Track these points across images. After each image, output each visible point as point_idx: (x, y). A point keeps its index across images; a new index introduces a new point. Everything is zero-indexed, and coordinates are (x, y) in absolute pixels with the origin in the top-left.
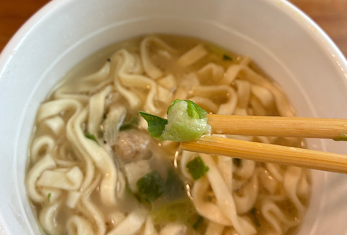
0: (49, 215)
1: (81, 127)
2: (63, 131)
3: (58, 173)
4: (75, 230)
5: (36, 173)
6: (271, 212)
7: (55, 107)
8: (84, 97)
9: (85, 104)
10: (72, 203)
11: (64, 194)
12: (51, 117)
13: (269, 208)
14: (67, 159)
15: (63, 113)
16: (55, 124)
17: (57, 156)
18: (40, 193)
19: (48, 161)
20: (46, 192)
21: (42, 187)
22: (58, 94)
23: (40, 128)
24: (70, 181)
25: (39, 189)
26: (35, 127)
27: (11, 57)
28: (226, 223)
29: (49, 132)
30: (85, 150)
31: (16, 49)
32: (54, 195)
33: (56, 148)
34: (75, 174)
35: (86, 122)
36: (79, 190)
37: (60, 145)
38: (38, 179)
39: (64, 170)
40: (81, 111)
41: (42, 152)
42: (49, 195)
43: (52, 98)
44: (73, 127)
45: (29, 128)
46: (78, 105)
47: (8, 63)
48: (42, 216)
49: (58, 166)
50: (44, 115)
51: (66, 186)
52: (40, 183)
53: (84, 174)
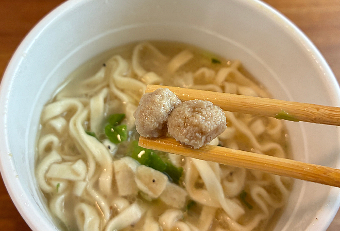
0: (58, 203)
1: (83, 125)
2: (66, 129)
3: (64, 166)
4: (83, 215)
5: (44, 166)
6: (260, 195)
7: (58, 108)
8: (84, 99)
9: (86, 105)
10: (79, 191)
11: (71, 184)
12: (55, 118)
13: (257, 191)
14: (70, 155)
15: (65, 114)
16: (59, 124)
17: (61, 150)
18: (49, 184)
19: (55, 156)
20: (55, 183)
21: (51, 179)
23: (46, 128)
24: (76, 173)
25: (48, 181)
26: (41, 126)
27: (22, 58)
29: (53, 131)
30: (86, 146)
31: (26, 51)
32: (62, 185)
33: (60, 145)
34: (79, 166)
35: (88, 119)
36: (84, 180)
37: (63, 143)
38: (47, 171)
39: (70, 163)
40: (82, 111)
41: (48, 149)
42: (58, 185)
43: (55, 100)
44: (75, 125)
45: (36, 127)
46: (80, 106)
47: (20, 64)
48: (52, 205)
49: (64, 161)
50: (48, 116)
51: (72, 177)
52: (49, 175)
53: (88, 170)
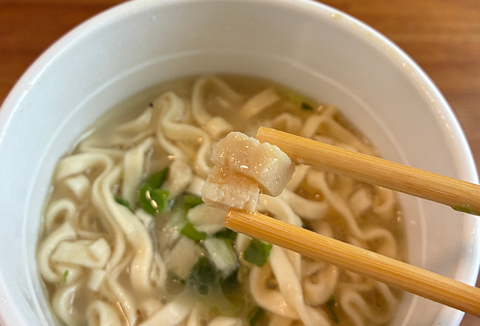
0: (65, 298)
1: (112, 189)
2: (88, 193)
3: (78, 246)
4: (97, 317)
5: (50, 244)
6: (353, 304)
7: (79, 163)
8: (117, 152)
9: (118, 161)
10: (95, 284)
11: (85, 272)
12: (74, 176)
13: (350, 297)
14: (90, 230)
15: (88, 171)
16: (78, 185)
17: (79, 224)
18: (54, 270)
19: (67, 231)
20: (62, 270)
21: (57, 263)
22: (84, 147)
23: (59, 189)
24: (92, 256)
25: (53, 266)
26: (52, 189)
27: (26, 92)
28: (292, 316)
29: (69, 194)
30: (114, 218)
31: (33, 83)
32: (72, 274)
33: (77, 215)
34: (100, 248)
35: (120, 181)
36: (104, 268)
37: (82, 213)
38: (54, 251)
39: (87, 242)
40: (113, 168)
41: (60, 219)
42: (66, 273)
43: (77, 151)
44: (100, 188)
45: (44, 189)
46: (109, 162)
47: (21, 99)
48: (55, 300)
49: (79, 238)
50: (64, 173)
51: (88, 263)
52: (55, 257)
53: (113, 249)
